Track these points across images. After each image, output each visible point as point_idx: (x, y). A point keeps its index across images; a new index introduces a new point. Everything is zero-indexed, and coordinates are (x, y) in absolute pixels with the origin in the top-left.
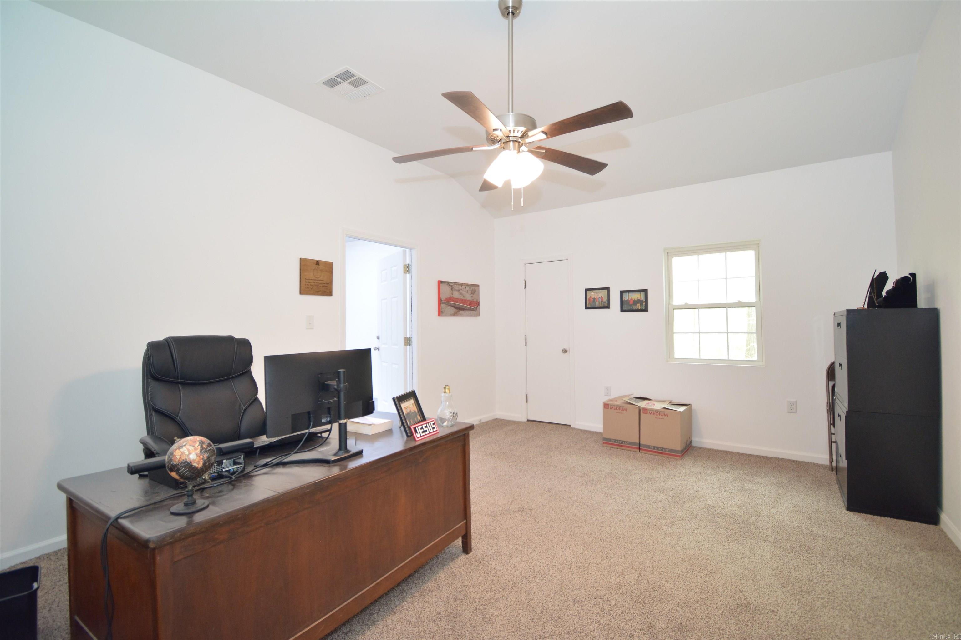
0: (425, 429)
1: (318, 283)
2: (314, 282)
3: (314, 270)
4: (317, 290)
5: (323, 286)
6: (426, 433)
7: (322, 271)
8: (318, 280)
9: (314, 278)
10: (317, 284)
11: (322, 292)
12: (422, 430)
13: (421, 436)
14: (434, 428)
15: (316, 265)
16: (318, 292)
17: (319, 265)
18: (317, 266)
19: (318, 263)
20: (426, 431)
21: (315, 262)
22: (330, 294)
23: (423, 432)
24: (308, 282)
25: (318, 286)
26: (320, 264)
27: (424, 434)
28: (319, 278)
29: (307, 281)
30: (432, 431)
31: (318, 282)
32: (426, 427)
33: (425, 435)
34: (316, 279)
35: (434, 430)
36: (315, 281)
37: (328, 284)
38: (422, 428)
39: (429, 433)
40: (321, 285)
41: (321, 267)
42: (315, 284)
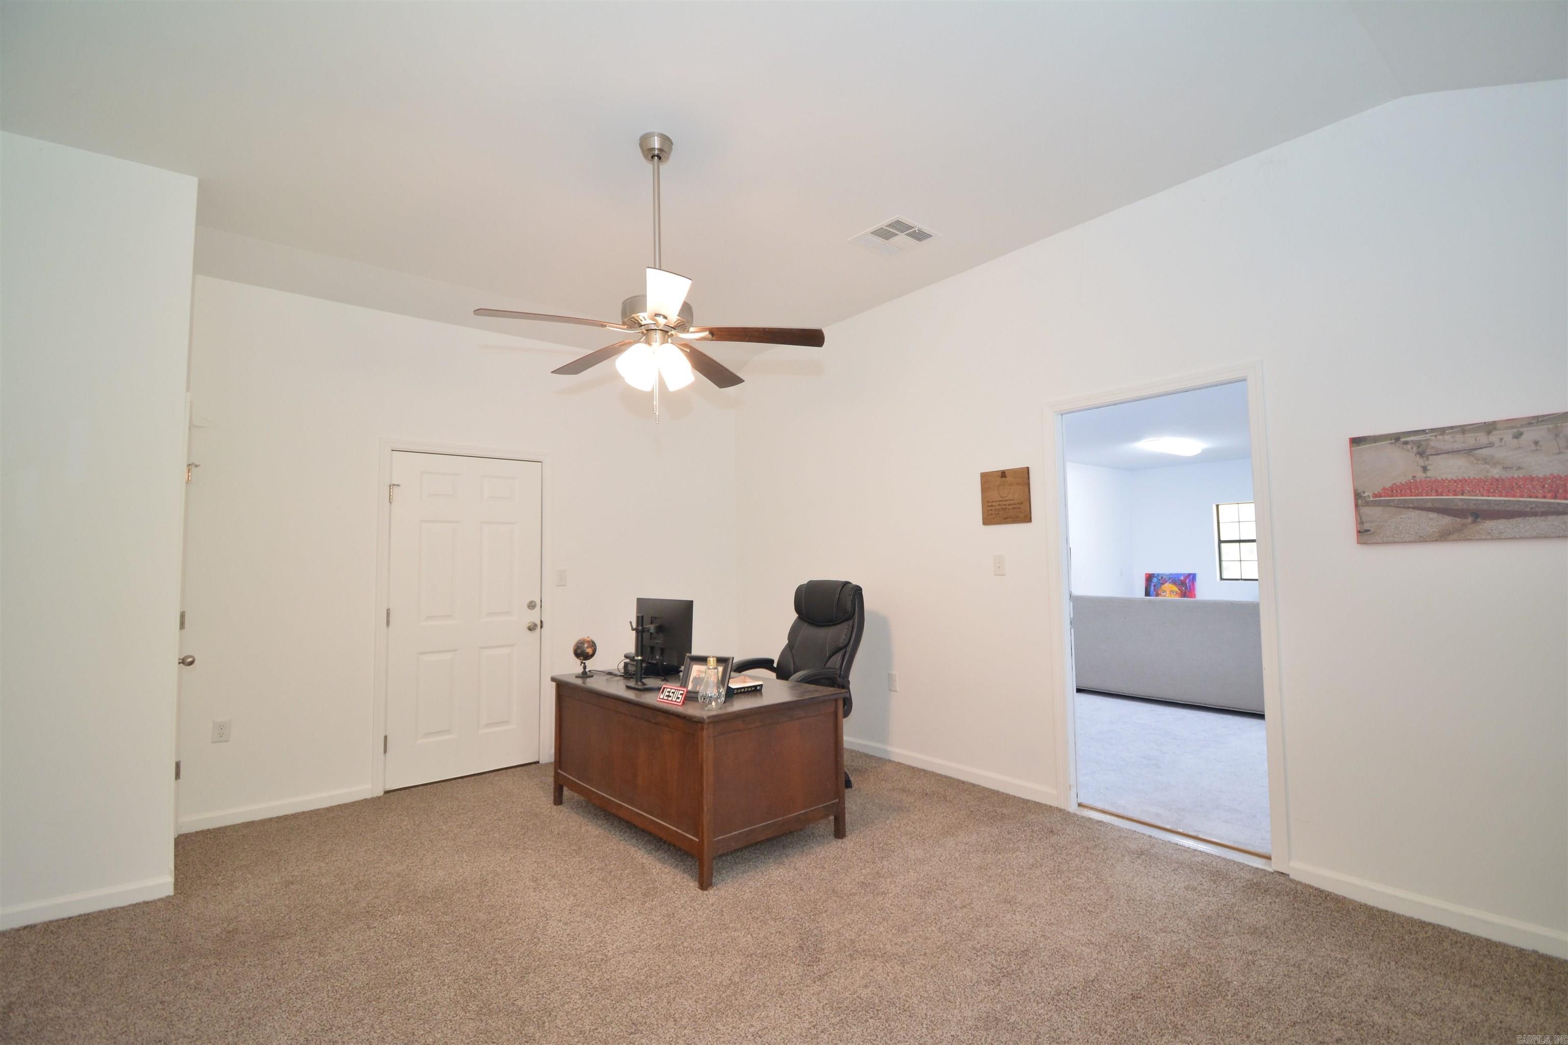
0: (671, 694)
1: (1005, 505)
2: (999, 505)
3: (999, 485)
4: (1005, 516)
5: (1013, 508)
6: (669, 699)
7: (1011, 485)
8: (1005, 501)
9: (1000, 499)
10: (1005, 507)
11: (1012, 518)
12: (668, 694)
13: (663, 699)
14: (678, 698)
15: (1001, 477)
16: (1007, 518)
17: (1006, 477)
18: (1004, 479)
19: (1003, 474)
20: (670, 696)
21: (1000, 474)
22: (1028, 519)
23: (667, 696)
24: (992, 506)
25: (1006, 509)
26: (1007, 475)
27: (666, 698)
28: (1006, 496)
29: (990, 504)
30: (674, 700)
31: (1006, 503)
32: (673, 693)
33: (667, 700)
34: (1003, 499)
35: (677, 700)
36: (1001, 503)
37: (1022, 503)
38: (669, 692)
39: (672, 700)
40: (1010, 507)
41: (1009, 479)
42: (1002, 507)
